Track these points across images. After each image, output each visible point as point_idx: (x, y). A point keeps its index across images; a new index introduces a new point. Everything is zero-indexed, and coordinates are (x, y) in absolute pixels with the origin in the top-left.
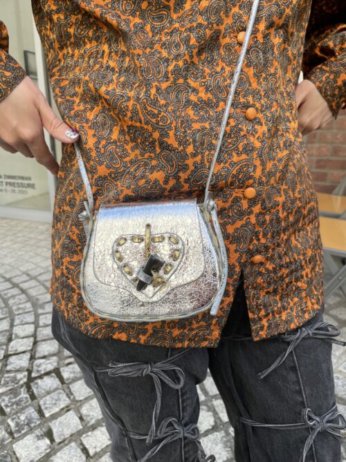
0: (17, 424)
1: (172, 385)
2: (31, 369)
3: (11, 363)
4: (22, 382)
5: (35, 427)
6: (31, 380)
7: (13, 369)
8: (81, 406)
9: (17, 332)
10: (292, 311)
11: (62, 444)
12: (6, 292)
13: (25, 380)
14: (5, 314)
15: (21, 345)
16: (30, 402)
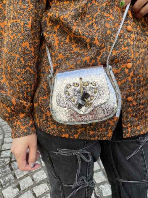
0: (4, 182)
1: (86, 160)
2: (11, 157)
3: (3, 154)
4: (7, 163)
5: (12, 183)
6: (11, 162)
7: (3, 157)
8: (33, 174)
9: (6, 140)
10: (142, 126)
11: (24, 191)
12: (2, 123)
13: (9, 162)
14: (1, 132)
15: (8, 146)
16: (10, 172)
